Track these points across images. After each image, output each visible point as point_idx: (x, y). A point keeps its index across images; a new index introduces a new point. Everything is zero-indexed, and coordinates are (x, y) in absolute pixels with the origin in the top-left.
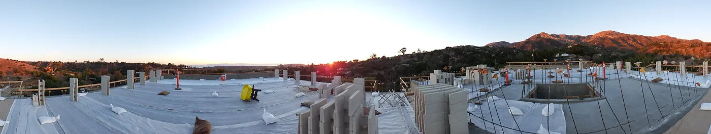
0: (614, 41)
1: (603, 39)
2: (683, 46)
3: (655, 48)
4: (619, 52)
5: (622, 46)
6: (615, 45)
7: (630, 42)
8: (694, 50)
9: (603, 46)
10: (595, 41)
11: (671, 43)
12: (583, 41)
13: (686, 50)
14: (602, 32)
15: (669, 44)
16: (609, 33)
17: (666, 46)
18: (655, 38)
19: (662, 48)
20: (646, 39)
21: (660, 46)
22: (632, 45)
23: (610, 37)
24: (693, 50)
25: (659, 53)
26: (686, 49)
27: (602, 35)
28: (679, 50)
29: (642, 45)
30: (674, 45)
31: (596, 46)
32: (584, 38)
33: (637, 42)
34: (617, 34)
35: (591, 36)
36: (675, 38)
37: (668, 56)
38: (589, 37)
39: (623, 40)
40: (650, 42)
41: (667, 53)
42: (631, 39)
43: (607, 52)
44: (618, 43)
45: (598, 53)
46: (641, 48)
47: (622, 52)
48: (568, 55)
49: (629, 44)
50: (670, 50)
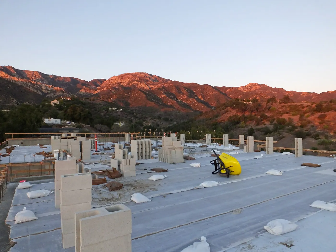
0: (149, 94)
1: (128, 89)
2: (295, 109)
3: (233, 113)
4: (159, 118)
5: (165, 105)
6: (151, 104)
7: (183, 98)
8: (321, 118)
9: (128, 105)
10: (108, 94)
11: (269, 101)
12: (82, 91)
13: (301, 119)
14: (126, 75)
15: (264, 104)
16: (140, 78)
17: (257, 106)
18: (235, 90)
19: (247, 114)
20: (217, 92)
21: (245, 108)
22: (186, 106)
23: (143, 85)
24: (319, 118)
25: (242, 124)
26: (301, 116)
27: (126, 81)
28: (286, 117)
29: (205, 103)
30: (275, 106)
31: (112, 105)
32: (85, 84)
33: (198, 99)
34: (157, 79)
35: (102, 81)
36: (281, 90)
37: (258, 130)
38: (96, 83)
39: (169, 94)
40: (223, 100)
41: (258, 124)
42: (184, 91)
43: (136, 117)
44: (158, 100)
45: (118, 120)
46: (204, 111)
47: (166, 120)
48: (58, 121)
49: (181, 104)
50: (266, 118)
